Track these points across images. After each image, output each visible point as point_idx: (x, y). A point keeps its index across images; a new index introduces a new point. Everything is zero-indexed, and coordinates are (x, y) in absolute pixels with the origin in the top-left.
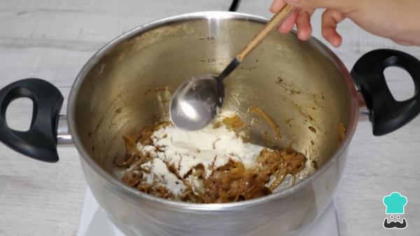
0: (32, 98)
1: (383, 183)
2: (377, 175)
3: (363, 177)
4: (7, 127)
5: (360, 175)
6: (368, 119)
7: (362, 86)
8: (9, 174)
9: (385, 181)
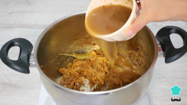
0: (20, 46)
1: (168, 81)
2: (165, 78)
3: (159, 79)
4: (9, 59)
5: (158, 78)
6: (163, 56)
7: (160, 42)
8: (7, 82)
9: (169, 80)
